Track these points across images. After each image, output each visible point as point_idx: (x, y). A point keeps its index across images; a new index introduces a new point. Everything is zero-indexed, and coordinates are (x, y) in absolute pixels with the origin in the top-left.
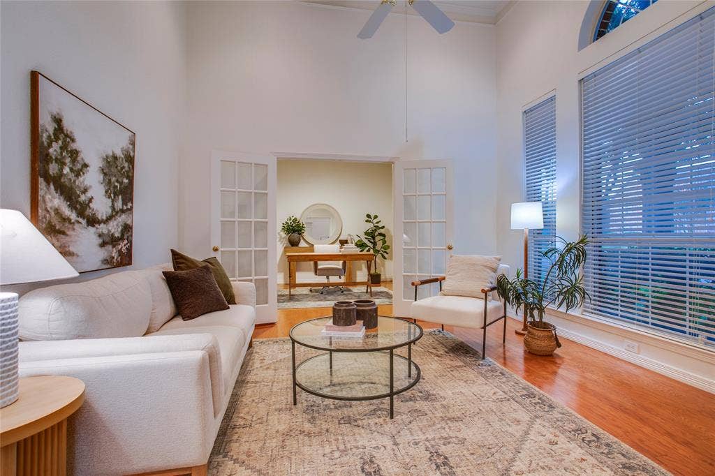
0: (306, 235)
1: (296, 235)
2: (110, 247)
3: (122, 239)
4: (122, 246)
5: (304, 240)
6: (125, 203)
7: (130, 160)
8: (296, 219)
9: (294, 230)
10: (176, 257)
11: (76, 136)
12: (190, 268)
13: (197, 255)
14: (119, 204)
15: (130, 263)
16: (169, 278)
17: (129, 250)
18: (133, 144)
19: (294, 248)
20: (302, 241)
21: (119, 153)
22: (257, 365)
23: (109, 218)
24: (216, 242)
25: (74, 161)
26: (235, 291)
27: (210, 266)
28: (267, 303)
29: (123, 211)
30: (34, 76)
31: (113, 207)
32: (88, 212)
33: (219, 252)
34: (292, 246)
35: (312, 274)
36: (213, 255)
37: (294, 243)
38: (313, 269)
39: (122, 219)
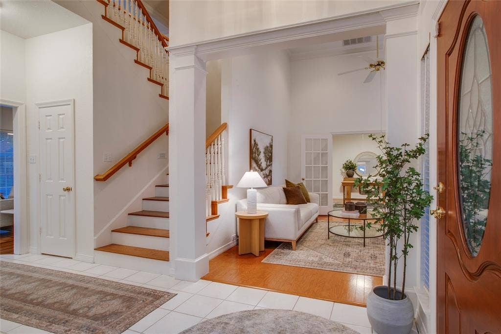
0: (357, 171)
1: (351, 171)
2: (266, 178)
3: (269, 175)
4: (269, 178)
5: (356, 173)
6: (270, 163)
7: (271, 146)
8: (351, 162)
9: (350, 168)
10: (287, 182)
11: (259, 144)
12: (292, 186)
13: (295, 182)
14: (268, 163)
15: (271, 184)
16: (285, 190)
17: (271, 179)
18: (272, 140)
19: (350, 178)
20: (355, 174)
21: (268, 145)
22: (318, 227)
23: (266, 168)
24: (303, 176)
25: (258, 152)
26: (310, 197)
27: (300, 186)
28: (327, 205)
29: (269, 165)
30: (251, 130)
31: (267, 164)
32: (261, 167)
33: (305, 181)
34: (349, 177)
35: (359, 194)
36: (302, 181)
37: (350, 176)
38: (359, 191)
39: (269, 168)
